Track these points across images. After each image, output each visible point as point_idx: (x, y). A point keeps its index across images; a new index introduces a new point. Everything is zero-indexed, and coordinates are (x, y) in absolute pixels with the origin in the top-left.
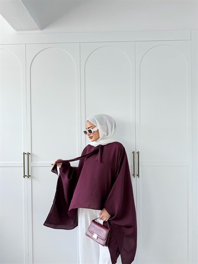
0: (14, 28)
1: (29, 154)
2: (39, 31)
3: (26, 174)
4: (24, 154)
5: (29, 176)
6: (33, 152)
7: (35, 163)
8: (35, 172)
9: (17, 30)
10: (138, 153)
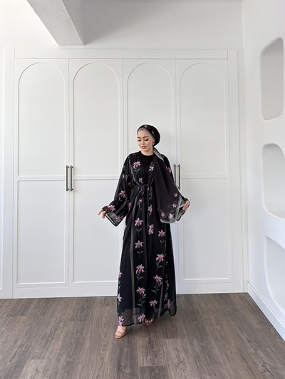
0: (58, 43)
1: (72, 167)
2: (83, 47)
3: (69, 187)
4: (67, 167)
5: (72, 190)
6: (76, 166)
7: (78, 176)
8: (77, 185)
9: (61, 45)
10: (179, 166)
